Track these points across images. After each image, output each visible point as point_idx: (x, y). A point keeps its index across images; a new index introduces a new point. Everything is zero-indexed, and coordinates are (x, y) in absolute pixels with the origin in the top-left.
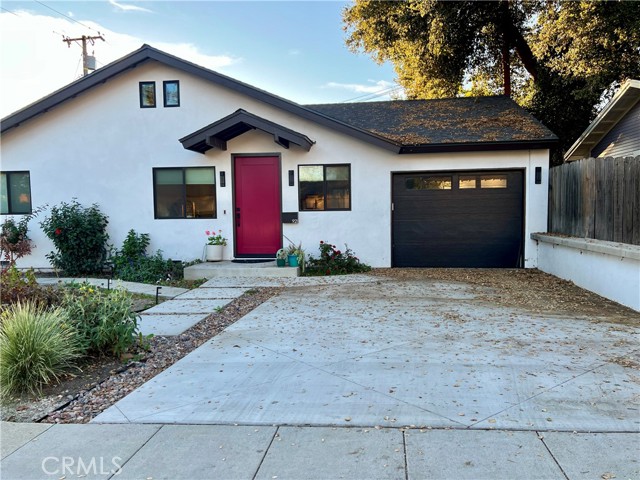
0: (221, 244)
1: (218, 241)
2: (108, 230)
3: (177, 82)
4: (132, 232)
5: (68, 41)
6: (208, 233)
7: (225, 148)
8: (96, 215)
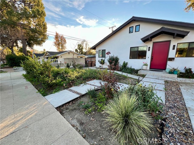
0: (147, 65)
1: (146, 65)
2: (119, 61)
3: (139, 25)
4: (124, 62)
5: (110, 28)
6: (144, 63)
7: (151, 41)
8: (117, 58)
